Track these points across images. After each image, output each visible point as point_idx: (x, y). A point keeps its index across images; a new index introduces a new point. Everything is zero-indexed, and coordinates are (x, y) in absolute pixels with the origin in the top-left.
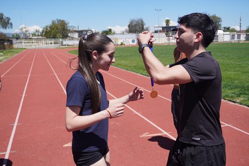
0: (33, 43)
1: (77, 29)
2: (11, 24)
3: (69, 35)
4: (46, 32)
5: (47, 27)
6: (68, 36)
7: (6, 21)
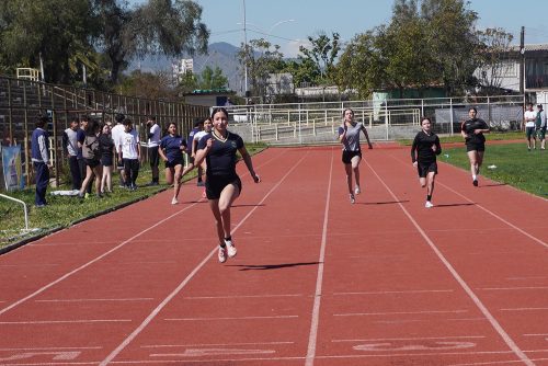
0: (294, 118)
1: (515, 44)
2: (204, 32)
3: (477, 73)
4: (362, 67)
5: (366, 38)
6: (472, 82)
7: (183, 20)
